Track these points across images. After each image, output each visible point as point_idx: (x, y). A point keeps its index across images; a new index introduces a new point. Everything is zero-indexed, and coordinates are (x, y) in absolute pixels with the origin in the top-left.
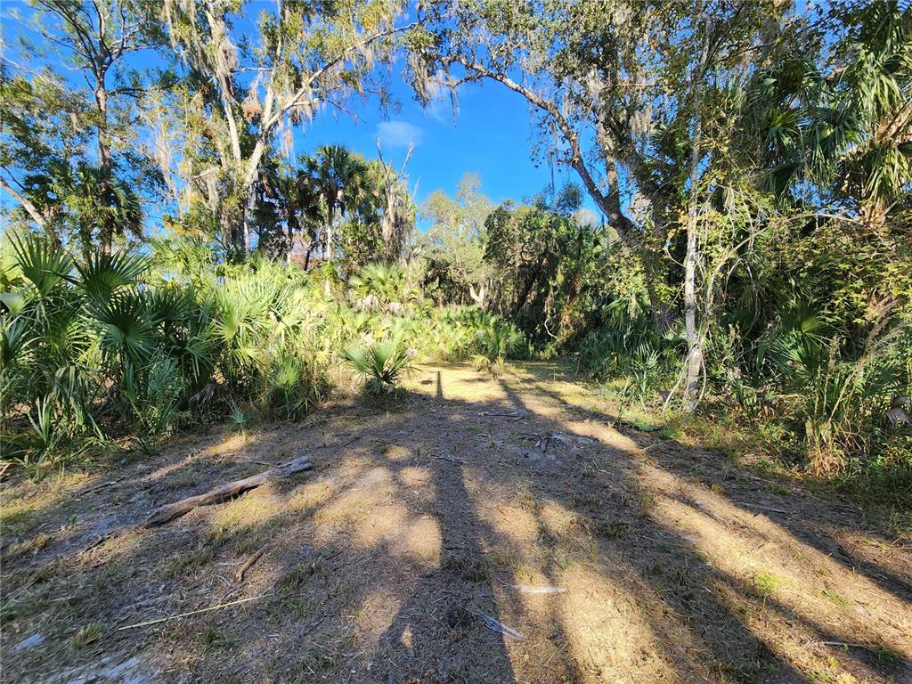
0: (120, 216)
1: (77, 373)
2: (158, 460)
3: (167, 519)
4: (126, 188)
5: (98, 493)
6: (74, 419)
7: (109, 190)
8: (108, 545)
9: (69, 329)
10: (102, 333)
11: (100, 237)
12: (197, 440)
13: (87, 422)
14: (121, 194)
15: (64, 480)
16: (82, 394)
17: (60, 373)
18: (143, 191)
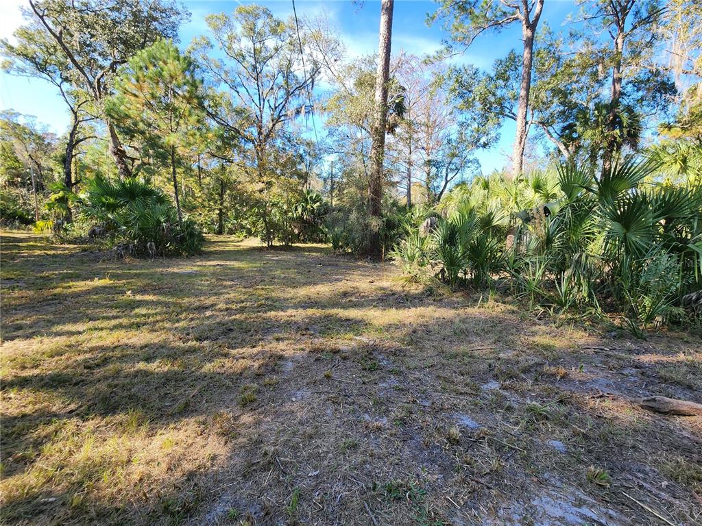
0: (621, 136)
1: (587, 258)
2: (645, 345)
3: (663, 410)
4: (629, 109)
5: (596, 353)
6: (581, 291)
7: (616, 116)
8: (608, 403)
9: (584, 226)
10: (607, 229)
11: (603, 157)
12: (690, 339)
13: (590, 295)
14: (625, 117)
15: (573, 332)
16: (590, 273)
17: (576, 256)
18: (644, 107)
